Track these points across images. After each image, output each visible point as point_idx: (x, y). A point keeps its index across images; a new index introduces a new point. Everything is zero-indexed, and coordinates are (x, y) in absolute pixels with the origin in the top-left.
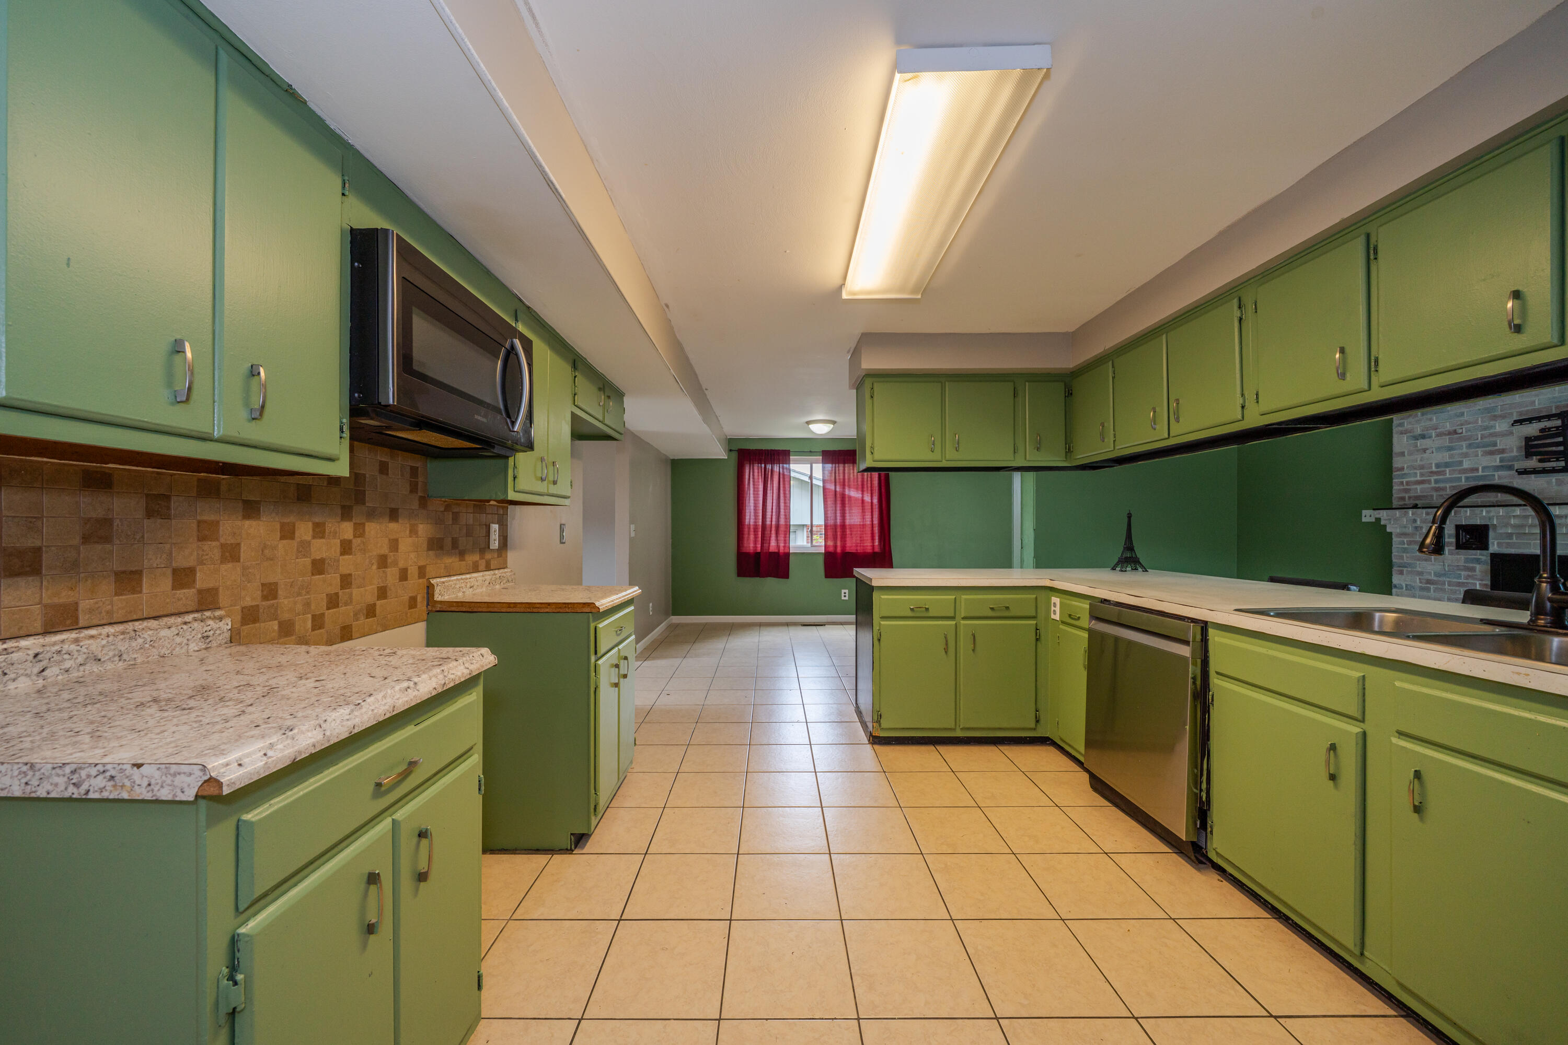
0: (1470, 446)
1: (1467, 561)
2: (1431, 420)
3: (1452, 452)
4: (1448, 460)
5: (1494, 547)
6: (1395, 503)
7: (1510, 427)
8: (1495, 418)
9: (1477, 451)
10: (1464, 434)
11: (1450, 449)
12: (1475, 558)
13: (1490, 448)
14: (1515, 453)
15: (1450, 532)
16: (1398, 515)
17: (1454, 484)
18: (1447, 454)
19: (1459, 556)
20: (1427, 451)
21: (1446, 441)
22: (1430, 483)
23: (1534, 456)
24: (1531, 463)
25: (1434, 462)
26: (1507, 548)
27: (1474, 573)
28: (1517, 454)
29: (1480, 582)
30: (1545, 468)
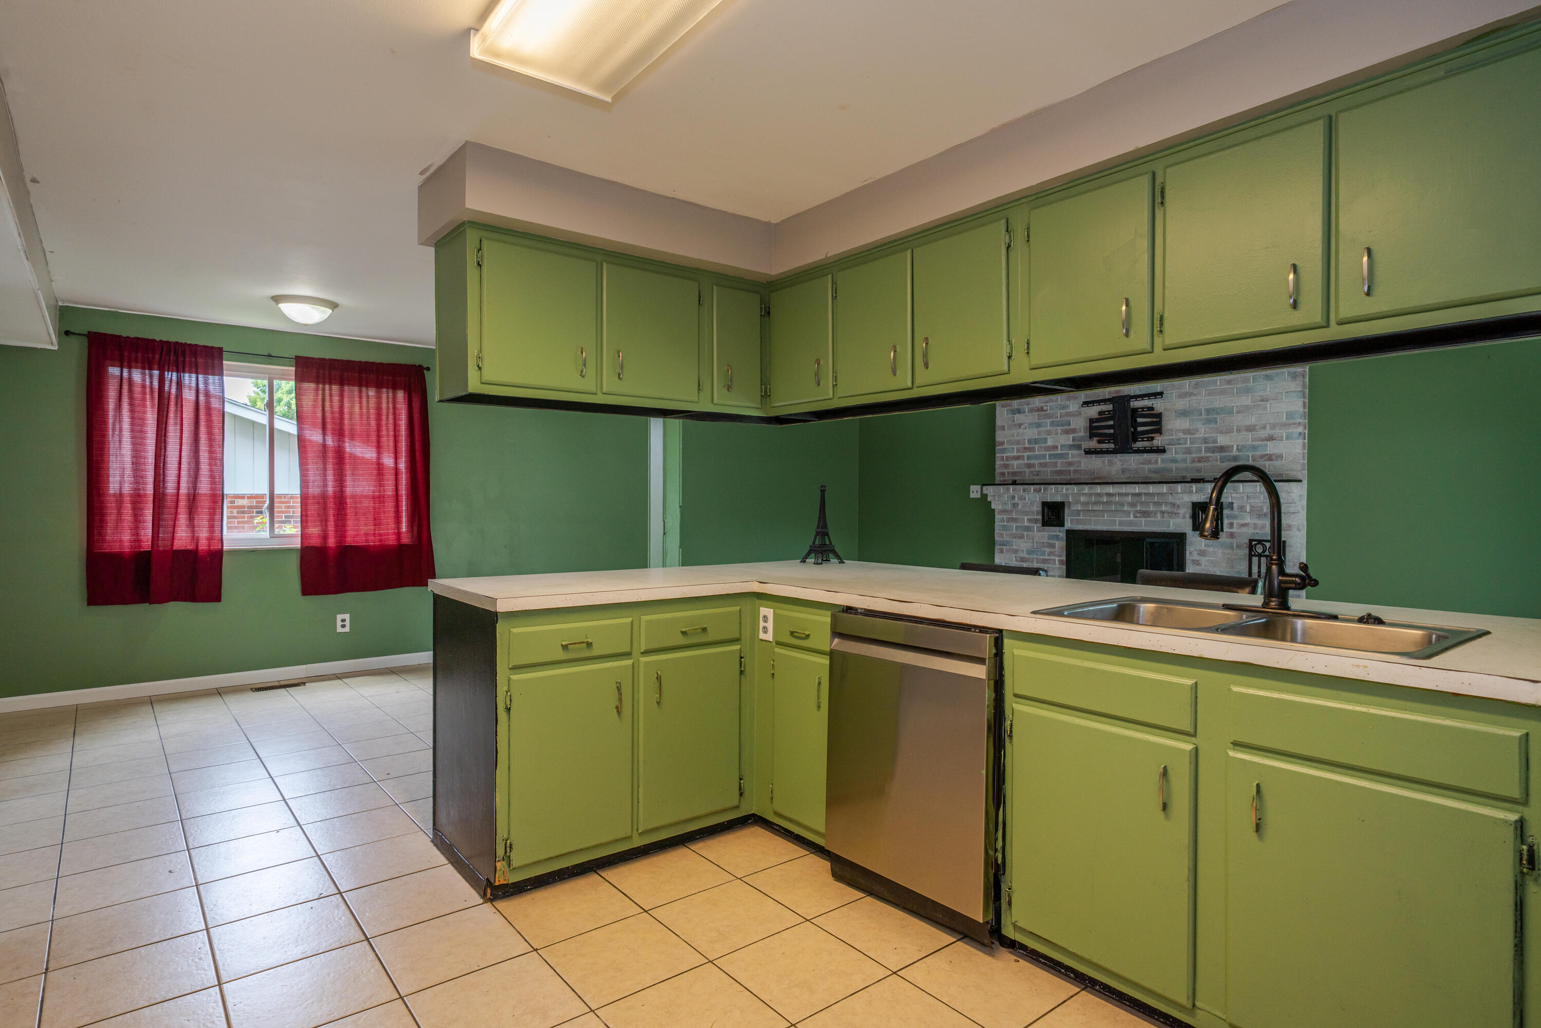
0: (1052, 424)
1: (1050, 538)
3: (1040, 429)
4: (1037, 437)
5: (1068, 525)
6: (998, 479)
7: (1079, 408)
8: (1069, 398)
10: (1048, 412)
11: (1038, 425)
12: (1055, 535)
13: (1066, 427)
14: (1082, 434)
15: (1038, 509)
16: (1002, 492)
17: (1042, 461)
18: (1036, 430)
19: (1044, 534)
20: (1022, 426)
21: (1034, 417)
22: (1023, 459)
23: (1096, 437)
24: (1093, 444)
25: (1027, 438)
26: (1077, 524)
27: (1054, 550)
28: (1084, 435)
29: (1058, 558)
30: (1101, 449)
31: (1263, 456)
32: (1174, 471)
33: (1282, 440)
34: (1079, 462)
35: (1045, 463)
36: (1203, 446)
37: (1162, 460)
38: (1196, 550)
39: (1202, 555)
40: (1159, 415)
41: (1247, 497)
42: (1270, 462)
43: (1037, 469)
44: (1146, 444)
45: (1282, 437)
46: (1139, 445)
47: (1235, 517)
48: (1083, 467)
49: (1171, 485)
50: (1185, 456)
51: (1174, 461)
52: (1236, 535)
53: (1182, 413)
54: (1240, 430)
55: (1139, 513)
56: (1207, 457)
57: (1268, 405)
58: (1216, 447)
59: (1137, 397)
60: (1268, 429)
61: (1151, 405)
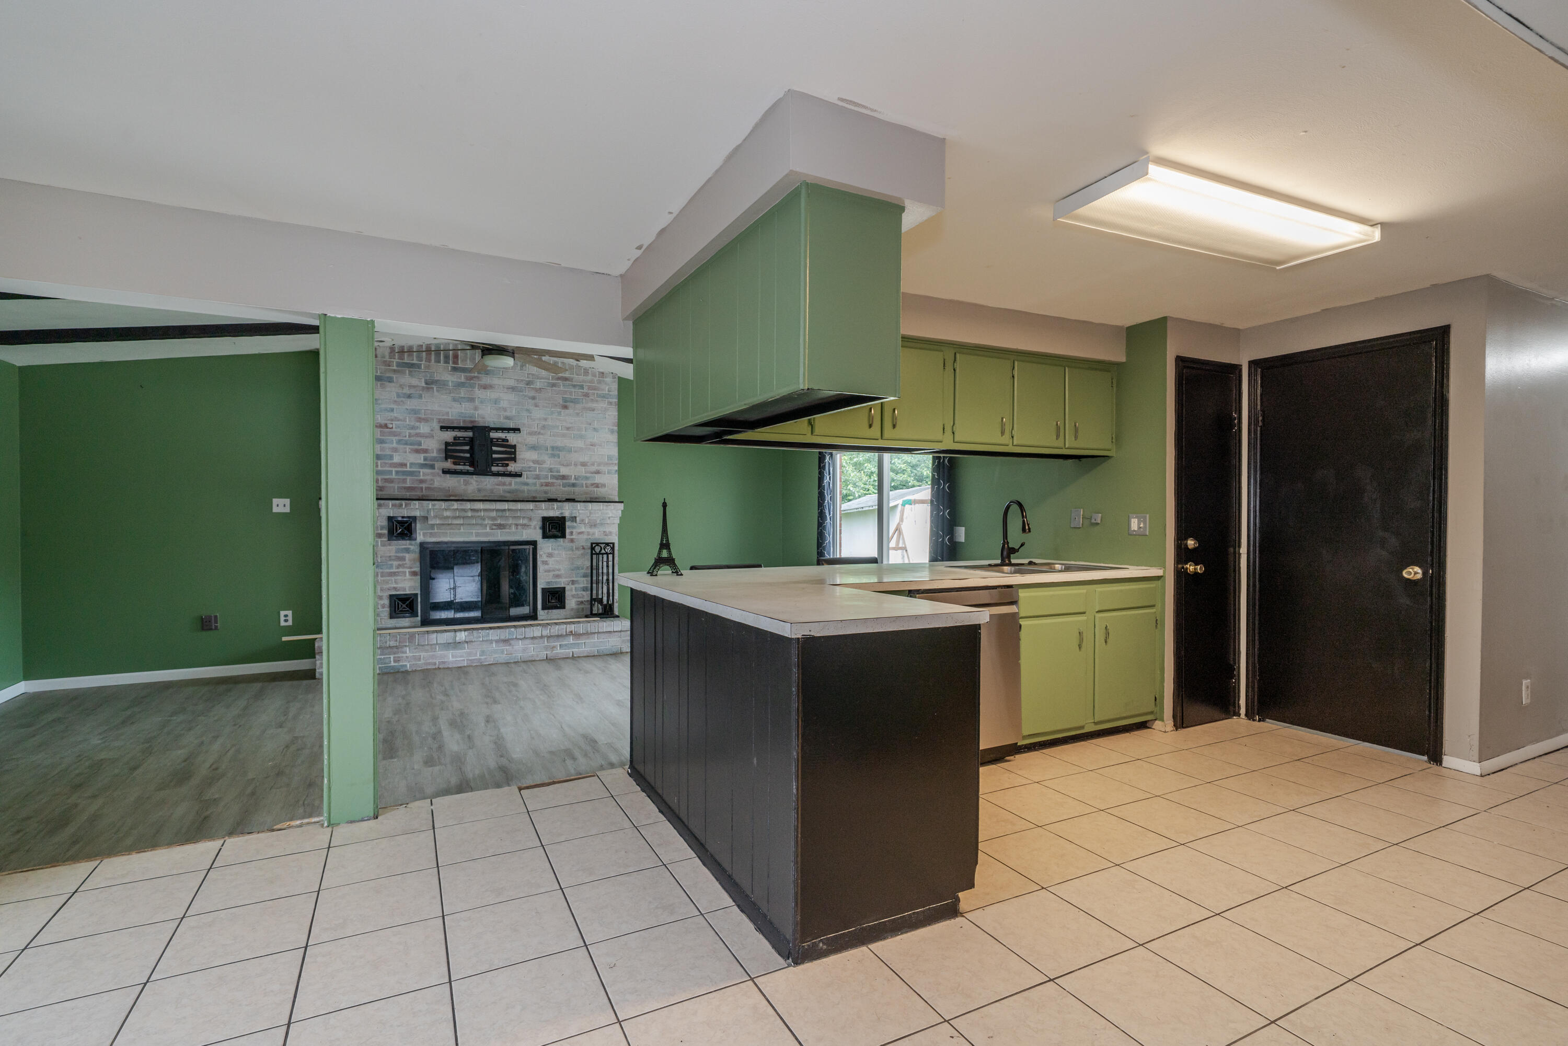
0: (399, 442)
1: (398, 551)
3: (384, 445)
4: (379, 453)
5: (421, 538)
7: (435, 431)
8: (420, 420)
9: (405, 448)
10: (394, 430)
12: (405, 548)
13: (416, 447)
14: (435, 454)
15: (382, 524)
19: (391, 547)
23: (451, 459)
24: (449, 465)
26: (430, 537)
27: (403, 562)
28: (438, 455)
29: (409, 570)
30: (455, 470)
31: (592, 484)
32: (526, 492)
33: (605, 474)
34: (432, 480)
35: (390, 479)
36: (550, 474)
37: (516, 483)
38: (545, 554)
39: (549, 557)
40: (514, 447)
41: (590, 513)
42: (598, 489)
44: (501, 469)
45: (605, 472)
46: (494, 469)
47: (574, 527)
48: (436, 484)
49: (537, 503)
50: (535, 481)
51: (527, 484)
52: (575, 540)
53: (531, 447)
54: (576, 465)
55: (495, 526)
56: (552, 483)
57: (596, 449)
58: (559, 476)
59: (497, 429)
60: (596, 466)
61: (504, 438)
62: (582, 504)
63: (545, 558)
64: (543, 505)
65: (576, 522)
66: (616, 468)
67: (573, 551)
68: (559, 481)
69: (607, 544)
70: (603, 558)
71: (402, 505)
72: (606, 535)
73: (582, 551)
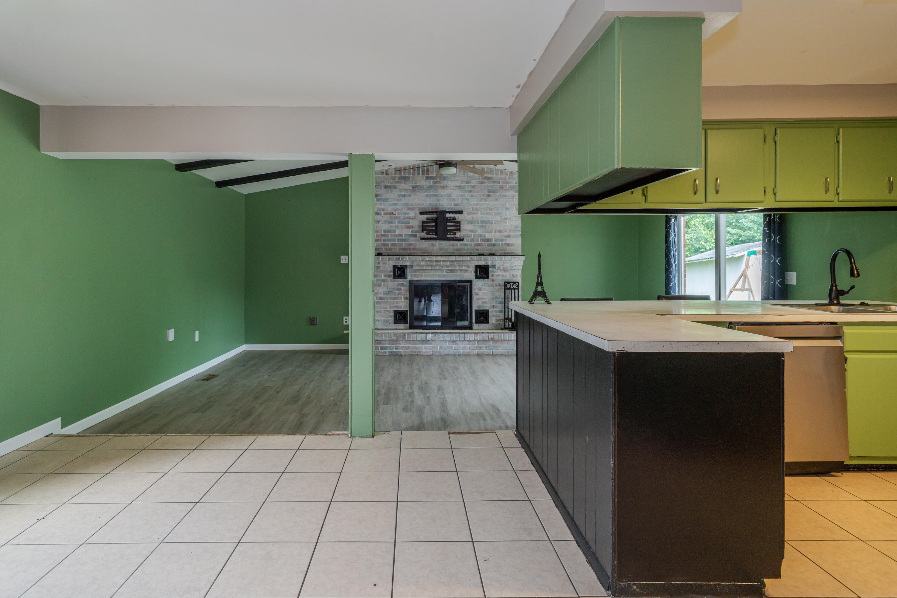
0: (399, 222)
1: (398, 285)
2: (381, 204)
3: (391, 224)
4: (389, 229)
5: (409, 278)
7: (417, 215)
8: (409, 209)
9: (402, 226)
10: (397, 215)
11: (390, 223)
12: (401, 284)
13: (407, 225)
14: (417, 229)
15: (390, 269)
17: (393, 243)
18: (389, 225)
19: (394, 283)
20: (380, 222)
21: (388, 218)
22: (381, 241)
23: (425, 231)
24: (424, 234)
25: (383, 229)
26: (414, 277)
27: (401, 292)
28: (418, 229)
29: (404, 296)
30: (427, 237)
31: (505, 244)
32: (466, 250)
33: (513, 237)
34: (415, 244)
36: (479, 238)
37: (460, 244)
38: (477, 288)
39: (480, 290)
40: (459, 222)
41: (504, 262)
42: (509, 247)
43: (390, 247)
44: (452, 236)
45: (513, 236)
46: (448, 236)
47: (493, 272)
48: (417, 246)
49: (472, 257)
50: (471, 243)
51: (466, 245)
52: (495, 280)
53: (469, 222)
54: (495, 232)
55: (449, 271)
56: (481, 244)
57: (507, 221)
58: (486, 239)
59: (450, 212)
60: (507, 232)
61: (454, 217)
62: (498, 257)
63: (477, 291)
64: (476, 257)
65: (495, 269)
66: (520, 233)
67: (493, 287)
68: (485, 242)
69: (514, 283)
70: (512, 292)
71: (400, 258)
72: (514, 277)
73: (499, 287)
